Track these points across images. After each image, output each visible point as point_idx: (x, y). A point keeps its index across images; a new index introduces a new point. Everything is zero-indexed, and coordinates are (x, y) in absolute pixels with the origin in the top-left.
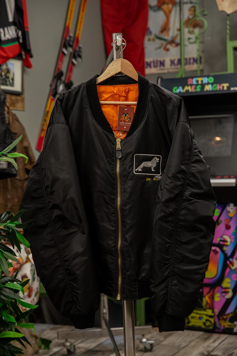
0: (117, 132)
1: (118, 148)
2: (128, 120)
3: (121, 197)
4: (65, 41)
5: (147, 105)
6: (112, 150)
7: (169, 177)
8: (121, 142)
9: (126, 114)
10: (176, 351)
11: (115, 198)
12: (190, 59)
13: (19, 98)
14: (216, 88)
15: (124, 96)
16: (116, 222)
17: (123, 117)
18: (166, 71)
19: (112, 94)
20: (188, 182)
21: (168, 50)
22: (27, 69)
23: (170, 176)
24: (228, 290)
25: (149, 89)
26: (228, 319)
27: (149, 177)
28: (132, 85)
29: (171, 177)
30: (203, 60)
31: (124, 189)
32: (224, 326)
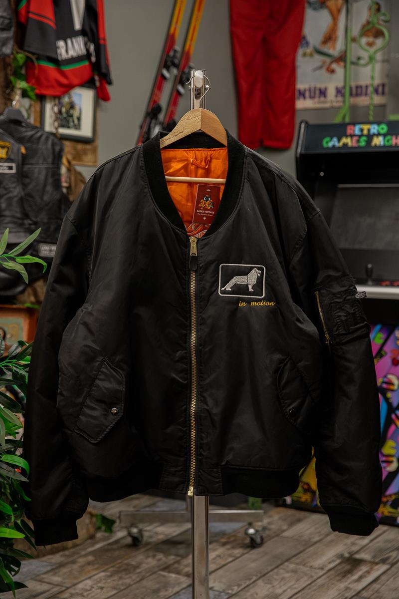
1: (192, 254)
2: (211, 206)
4: (167, 57)
5: (242, 185)
6: (183, 256)
8: (197, 243)
9: (207, 198)
10: (302, 549)
12: (367, 87)
13: (88, 147)
14: (390, 142)
15: (204, 168)
17: (203, 202)
18: (328, 105)
19: (186, 162)
21: (333, 71)
22: (103, 103)
24: (391, 459)
25: (245, 160)
26: (389, 503)
27: (243, 300)
30: (386, 90)
32: (383, 513)
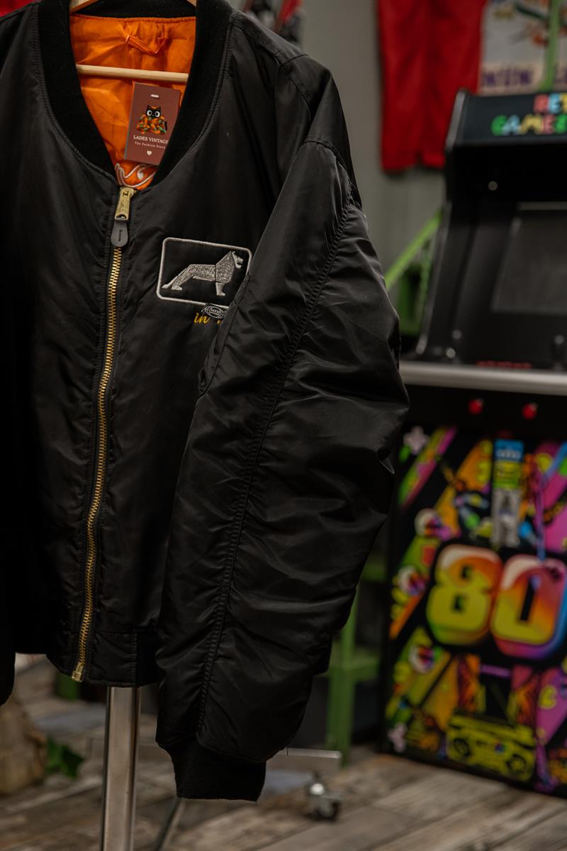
0: (128, 167)
2: (161, 129)
3: (113, 366)
5: (218, 83)
7: (243, 315)
9: (154, 111)
11: (94, 370)
15: (151, 54)
16: (93, 443)
17: (146, 119)
19: (120, 43)
20: (306, 336)
21: (544, 43)
23: (247, 310)
25: (228, 31)
28: (184, 19)
29: (251, 312)
31: (124, 342)
32: (559, 777)
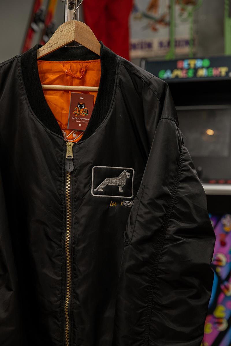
0: (68, 132)
1: (68, 157)
2: (85, 113)
3: (72, 230)
4: (35, 15)
5: (114, 92)
6: (59, 159)
7: (143, 204)
8: (73, 147)
9: (81, 105)
11: (62, 232)
14: (212, 73)
15: (79, 78)
16: (64, 268)
17: (78, 109)
19: (61, 74)
20: (173, 212)
21: (156, 30)
23: (146, 202)
24: (221, 321)
25: (117, 67)
27: (114, 200)
28: (92, 61)
29: (148, 204)
30: (196, 42)
31: (76, 218)
